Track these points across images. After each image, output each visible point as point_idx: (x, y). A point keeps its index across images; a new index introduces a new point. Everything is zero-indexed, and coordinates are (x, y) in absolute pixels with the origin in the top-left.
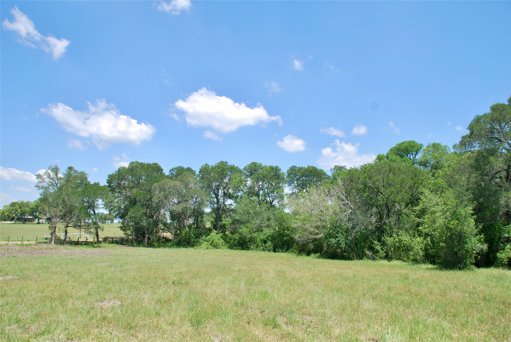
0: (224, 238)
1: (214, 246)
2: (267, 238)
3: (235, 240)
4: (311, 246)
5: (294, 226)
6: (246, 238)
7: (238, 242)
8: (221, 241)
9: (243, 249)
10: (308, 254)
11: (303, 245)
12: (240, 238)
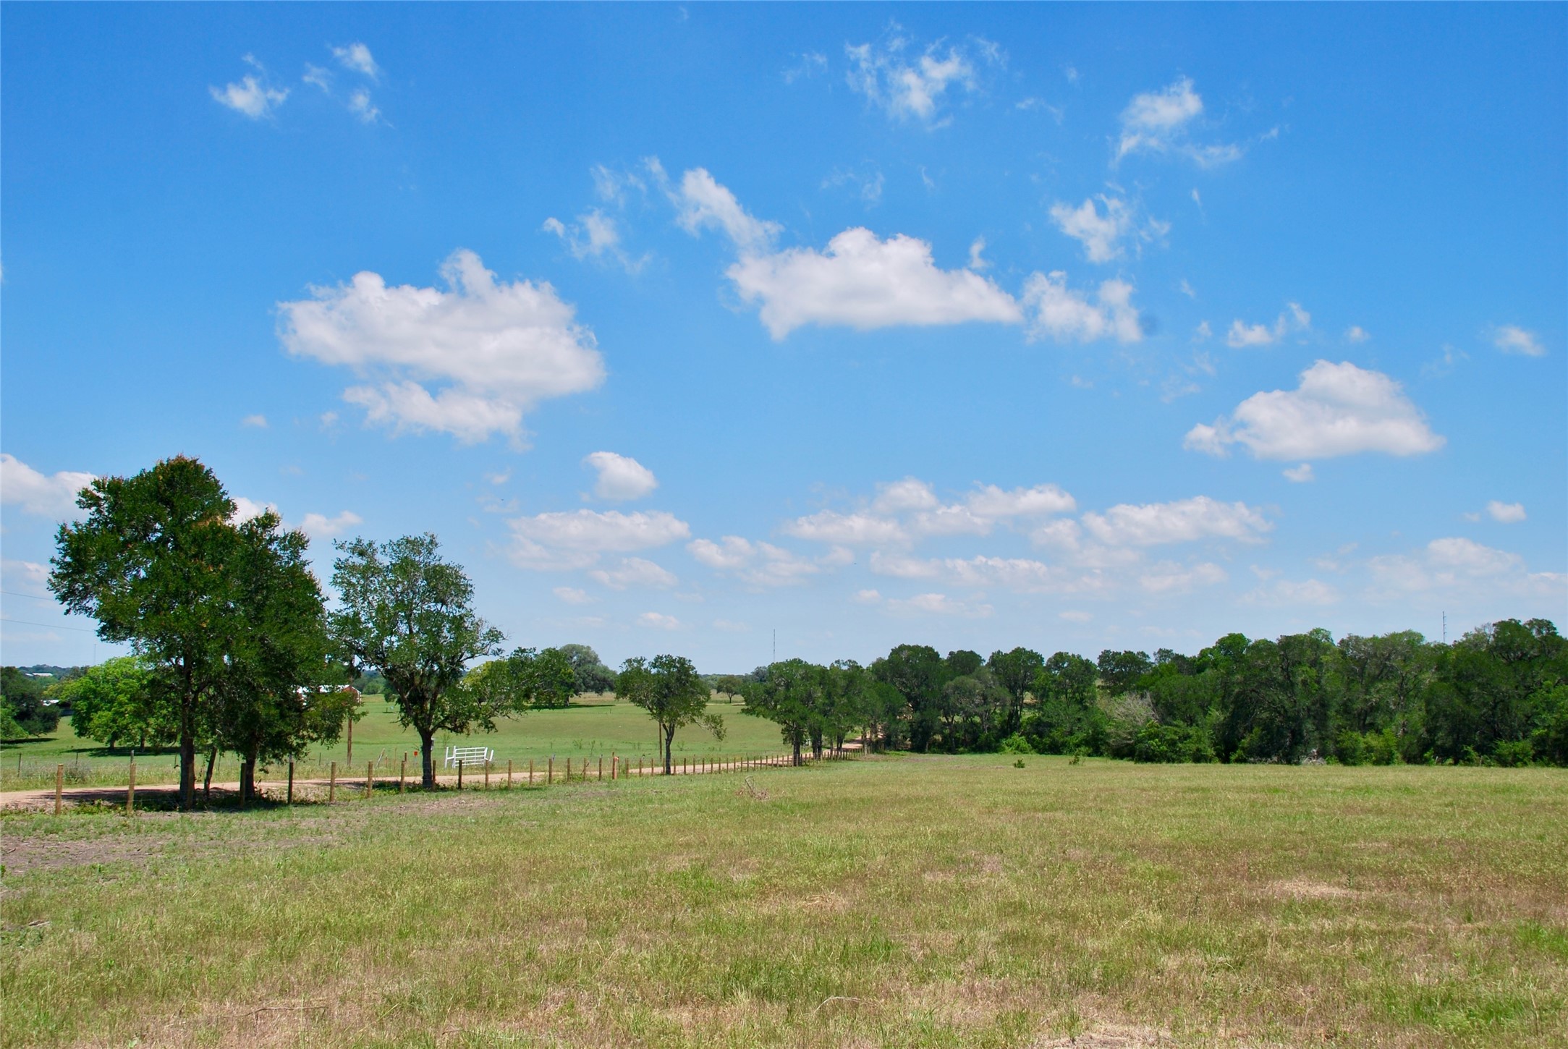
0: (1029, 740)
1: (1021, 751)
2: (1081, 741)
3: (1046, 744)
4: (1126, 750)
5: (1108, 731)
6: (1058, 742)
7: (1050, 746)
8: (1027, 746)
9: (1055, 753)
10: (1122, 758)
11: (1118, 750)
12: (1051, 743)
